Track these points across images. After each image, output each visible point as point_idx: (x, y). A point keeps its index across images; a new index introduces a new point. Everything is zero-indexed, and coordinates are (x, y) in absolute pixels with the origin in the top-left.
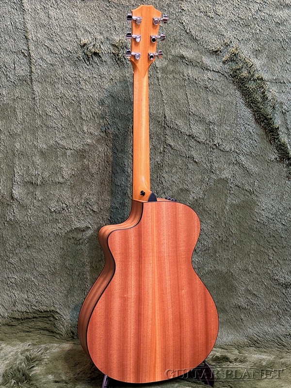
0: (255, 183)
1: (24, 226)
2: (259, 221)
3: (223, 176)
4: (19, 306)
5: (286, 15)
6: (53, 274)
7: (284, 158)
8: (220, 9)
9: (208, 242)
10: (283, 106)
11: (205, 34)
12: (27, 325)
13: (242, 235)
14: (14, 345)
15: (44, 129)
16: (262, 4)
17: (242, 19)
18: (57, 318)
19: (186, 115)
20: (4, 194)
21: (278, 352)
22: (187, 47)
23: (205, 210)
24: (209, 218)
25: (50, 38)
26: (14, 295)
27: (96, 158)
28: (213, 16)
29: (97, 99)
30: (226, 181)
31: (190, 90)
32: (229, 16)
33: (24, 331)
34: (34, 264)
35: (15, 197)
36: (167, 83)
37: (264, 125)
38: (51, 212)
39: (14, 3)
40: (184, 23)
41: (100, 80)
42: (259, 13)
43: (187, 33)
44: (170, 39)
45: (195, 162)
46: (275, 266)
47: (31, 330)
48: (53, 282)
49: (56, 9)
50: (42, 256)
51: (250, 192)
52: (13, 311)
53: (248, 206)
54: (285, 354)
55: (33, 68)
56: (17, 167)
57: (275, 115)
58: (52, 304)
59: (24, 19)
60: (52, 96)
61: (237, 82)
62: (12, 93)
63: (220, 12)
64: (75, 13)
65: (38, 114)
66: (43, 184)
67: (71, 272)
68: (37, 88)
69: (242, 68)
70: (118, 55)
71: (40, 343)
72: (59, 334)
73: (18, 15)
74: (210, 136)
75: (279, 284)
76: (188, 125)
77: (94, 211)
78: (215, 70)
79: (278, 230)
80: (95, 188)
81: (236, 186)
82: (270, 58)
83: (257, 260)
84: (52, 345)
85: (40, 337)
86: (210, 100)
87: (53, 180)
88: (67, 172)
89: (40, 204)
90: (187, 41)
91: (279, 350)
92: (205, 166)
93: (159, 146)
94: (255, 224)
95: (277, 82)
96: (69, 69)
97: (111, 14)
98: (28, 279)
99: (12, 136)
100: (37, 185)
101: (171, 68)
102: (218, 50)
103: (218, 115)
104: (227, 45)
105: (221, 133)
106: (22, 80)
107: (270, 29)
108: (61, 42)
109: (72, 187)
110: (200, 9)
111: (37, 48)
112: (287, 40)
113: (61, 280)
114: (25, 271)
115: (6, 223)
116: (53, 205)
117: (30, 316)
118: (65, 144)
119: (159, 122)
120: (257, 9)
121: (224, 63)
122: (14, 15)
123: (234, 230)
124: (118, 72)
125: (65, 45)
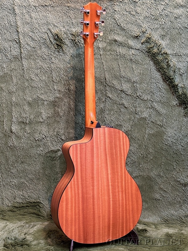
0: (164, 120)
1: (19, 149)
2: (166, 144)
3: (143, 116)
4: (18, 199)
5: (181, 12)
6: (38, 179)
7: (182, 104)
8: (139, 10)
9: (135, 158)
10: (181, 71)
11: (129, 26)
12: (23, 211)
13: (156, 153)
14: (15, 223)
15: (30, 88)
16: (165, 5)
17: (152, 15)
18: (41, 207)
19: (119, 78)
20: (6, 130)
21: (180, 227)
22: (118, 34)
23: (132, 138)
24: (135, 143)
25: (32, 31)
26: (15, 193)
27: (63, 106)
28: (134, 14)
29: (63, 68)
30: (145, 119)
31: (121, 61)
32: (145, 14)
33: (21, 215)
34: (26, 173)
35: (13, 131)
36: (106, 58)
37: (169, 83)
38: (36, 141)
39: (9, 9)
40: (116, 19)
41: (64, 57)
42: (164, 11)
43: (119, 25)
44: (108, 29)
45: (125, 107)
46: (178, 173)
47: (25, 214)
48: (38, 184)
49: (36, 13)
50: (31, 168)
51: (160, 126)
52: (14, 202)
53: (159, 135)
54: (184, 228)
55: (22, 50)
56: (14, 112)
57: (175, 76)
58: (38, 198)
59: (16, 19)
60: (34, 67)
61: (150, 56)
62: (10, 66)
63: (139, 12)
64: (47, 14)
65: (26, 79)
66: (30, 123)
67: (49, 177)
68: (25, 63)
69: (154, 47)
70: (75, 41)
71: (31, 222)
72: (42, 216)
73: (12, 17)
74: (134, 90)
75: (181, 184)
76: (120, 84)
77: (63, 140)
78: (136, 48)
79: (179, 150)
80: (62, 125)
81: (152, 122)
82: (172, 39)
83: (166, 169)
84: (38, 223)
85: (31, 218)
86: (134, 67)
87: (36, 120)
88: (44, 115)
89: (28, 135)
90: (118, 30)
91: (181, 225)
92: (132, 110)
93: (102, 98)
94: (164, 146)
95: (176, 55)
96: (44, 50)
97: (70, 15)
98: (23, 183)
99: (10, 93)
100: (27, 124)
101: (109, 48)
102: (138, 36)
103: (139, 77)
104: (144, 32)
105: (141, 89)
106: (16, 58)
107: (171, 21)
108: (39, 34)
109: (48, 125)
110: (126, 10)
111: (24, 37)
112: (182, 28)
113: (43, 183)
114: (21, 177)
115: (8, 147)
116: (37, 136)
117: (25, 205)
118: (43, 98)
119: (102, 82)
120: (163, 8)
121: (142, 44)
122: (9, 17)
123: (151, 150)
124: (75, 51)
125: (41, 35)
